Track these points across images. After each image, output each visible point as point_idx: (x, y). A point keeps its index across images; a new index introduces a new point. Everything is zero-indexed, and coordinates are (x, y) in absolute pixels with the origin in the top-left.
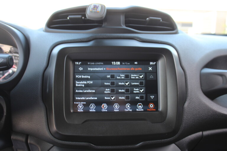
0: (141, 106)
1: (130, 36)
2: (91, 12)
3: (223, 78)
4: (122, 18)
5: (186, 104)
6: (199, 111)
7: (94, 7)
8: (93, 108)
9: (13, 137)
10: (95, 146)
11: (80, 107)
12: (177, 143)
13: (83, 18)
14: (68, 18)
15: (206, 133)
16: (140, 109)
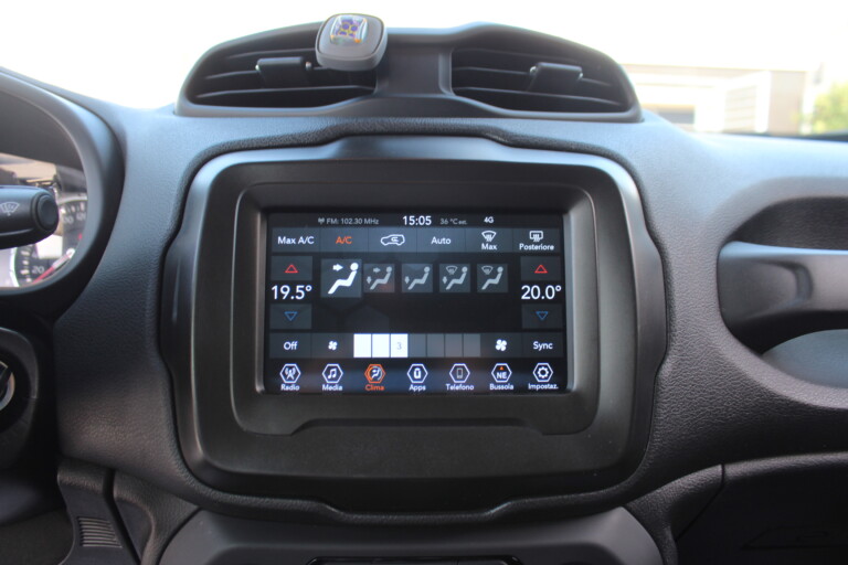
0: (504, 374)
1: (468, 126)
2: (335, 42)
3: (797, 278)
4: (444, 66)
5: (667, 369)
6: (711, 394)
7: (345, 27)
8: (332, 379)
9: (63, 477)
10: (342, 513)
11: (290, 374)
12: (633, 504)
13: (308, 65)
14: (257, 67)
15: (736, 470)
16: (501, 384)
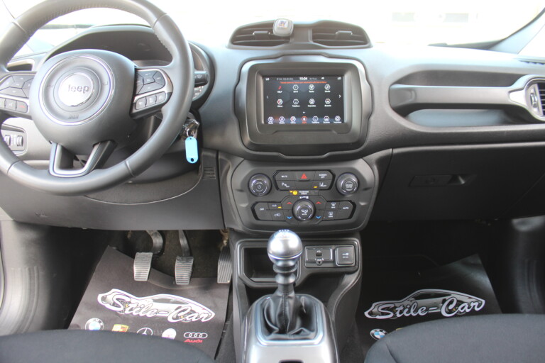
0: (327, 119)
1: (317, 52)
2: (279, 28)
4: (310, 33)
7: (282, 23)
8: (282, 121)
11: (271, 119)
12: (365, 158)
13: (270, 33)
14: (253, 34)
15: (396, 151)
16: (326, 122)
